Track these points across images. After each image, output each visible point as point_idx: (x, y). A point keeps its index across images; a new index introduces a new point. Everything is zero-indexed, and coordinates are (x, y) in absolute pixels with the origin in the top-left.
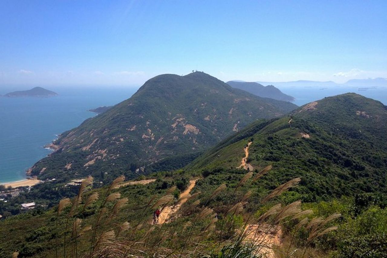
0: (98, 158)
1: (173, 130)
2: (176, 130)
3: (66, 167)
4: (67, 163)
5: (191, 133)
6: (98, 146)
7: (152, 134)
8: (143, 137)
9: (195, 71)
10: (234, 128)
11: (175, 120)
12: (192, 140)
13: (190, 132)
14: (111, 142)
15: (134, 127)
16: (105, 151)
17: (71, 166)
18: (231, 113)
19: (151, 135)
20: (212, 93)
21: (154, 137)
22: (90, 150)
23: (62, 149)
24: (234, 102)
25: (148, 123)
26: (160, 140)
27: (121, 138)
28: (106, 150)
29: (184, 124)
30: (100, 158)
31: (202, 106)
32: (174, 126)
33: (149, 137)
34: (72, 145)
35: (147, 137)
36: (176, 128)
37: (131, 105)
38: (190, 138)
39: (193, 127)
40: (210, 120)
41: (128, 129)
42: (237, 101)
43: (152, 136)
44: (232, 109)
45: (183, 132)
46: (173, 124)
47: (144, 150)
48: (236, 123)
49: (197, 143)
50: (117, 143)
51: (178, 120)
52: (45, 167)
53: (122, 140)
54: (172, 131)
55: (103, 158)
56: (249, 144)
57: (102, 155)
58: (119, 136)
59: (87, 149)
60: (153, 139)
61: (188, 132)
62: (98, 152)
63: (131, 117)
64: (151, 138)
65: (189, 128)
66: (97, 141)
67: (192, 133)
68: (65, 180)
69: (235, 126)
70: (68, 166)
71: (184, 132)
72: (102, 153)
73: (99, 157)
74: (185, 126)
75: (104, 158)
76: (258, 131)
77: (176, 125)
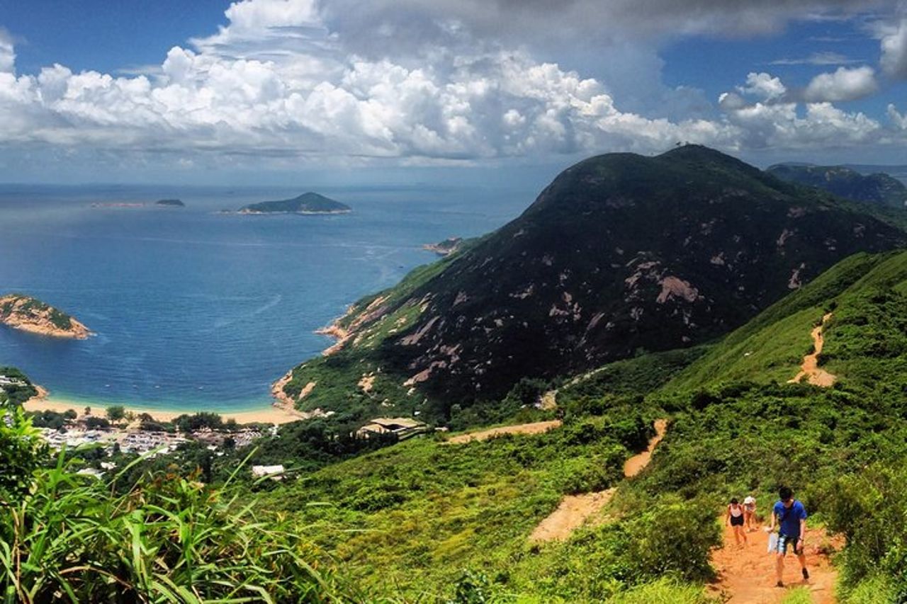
0: (437, 366)
1: (631, 291)
2: (636, 292)
3: (360, 384)
4: (364, 375)
5: (678, 301)
6: (440, 335)
7: (576, 306)
8: (551, 314)
9: (683, 144)
10: (792, 281)
11: (634, 266)
12: (681, 316)
13: (675, 297)
14: (473, 329)
15: (528, 290)
16: (455, 348)
17: (372, 384)
18: (781, 242)
19: (572, 307)
20: (727, 196)
21: (581, 313)
22: (419, 344)
23: (354, 339)
24: (789, 215)
25: (563, 277)
26: (595, 321)
27: (498, 317)
28: (457, 346)
29: (658, 277)
30: (444, 366)
31: (705, 229)
32: (632, 280)
33: (567, 313)
34: (378, 331)
35: (561, 312)
36: (637, 288)
37: (520, 233)
38: (676, 312)
39: (683, 284)
40: (726, 265)
41: (515, 294)
42: (796, 212)
43: (575, 310)
44: (786, 232)
45: (658, 295)
46: (629, 276)
47: (556, 347)
48: (797, 267)
49: (692, 324)
50: (488, 330)
51: (641, 266)
52: (314, 381)
53: (499, 322)
54: (627, 296)
55: (450, 367)
56: (827, 317)
57: (448, 359)
58: (491, 314)
59: (412, 343)
60: (577, 317)
61: (670, 297)
62: (438, 350)
63: (522, 265)
64: (572, 315)
65: (673, 286)
66: (437, 322)
67: (681, 298)
68: (359, 418)
69: (795, 276)
70: (366, 381)
71: (660, 297)
72: (449, 353)
73: (442, 364)
74: (660, 282)
75: (453, 368)
76: (851, 284)
77: (636, 279)
